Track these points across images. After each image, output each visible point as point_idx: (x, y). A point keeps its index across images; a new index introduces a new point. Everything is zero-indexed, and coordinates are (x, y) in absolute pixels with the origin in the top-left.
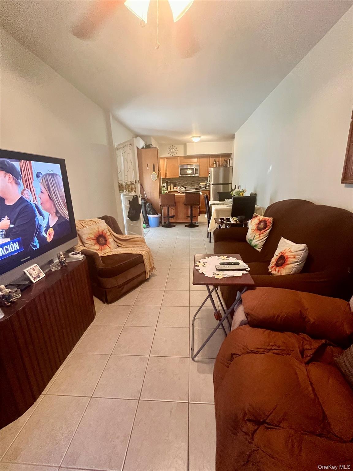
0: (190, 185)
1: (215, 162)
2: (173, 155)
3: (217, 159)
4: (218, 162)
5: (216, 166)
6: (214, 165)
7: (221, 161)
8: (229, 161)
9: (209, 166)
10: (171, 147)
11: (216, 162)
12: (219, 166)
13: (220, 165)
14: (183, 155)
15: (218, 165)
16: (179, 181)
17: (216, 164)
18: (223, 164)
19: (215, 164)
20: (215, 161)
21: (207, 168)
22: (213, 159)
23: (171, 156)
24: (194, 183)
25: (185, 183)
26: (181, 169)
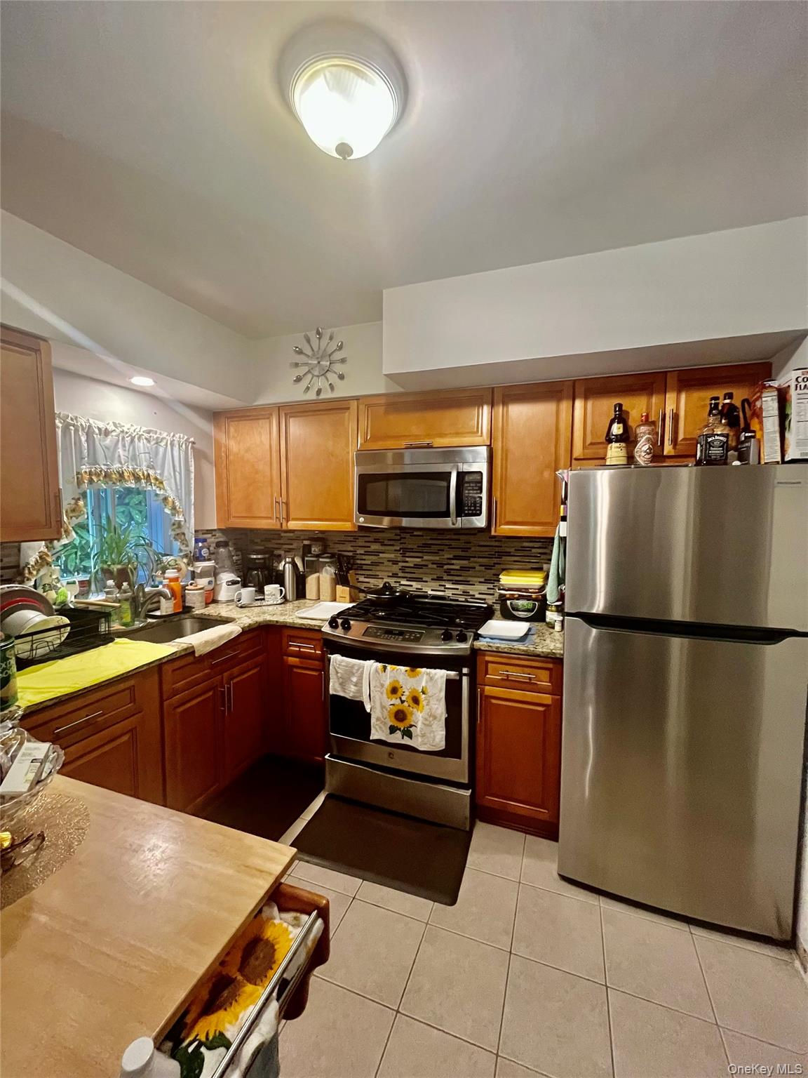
0: (439, 579)
1: (617, 429)
2: (319, 392)
3: (637, 407)
4: (647, 421)
5: (631, 458)
6: (615, 453)
7: (676, 418)
8: (769, 404)
9: (564, 457)
10: (308, 341)
11: (626, 428)
12: (657, 456)
13: (668, 449)
14: (382, 391)
15: (642, 450)
16: (375, 547)
17: (628, 439)
18: (693, 442)
19: (619, 439)
20: (621, 417)
21: (547, 474)
22: (606, 406)
23: (311, 396)
24: (463, 568)
25: (412, 561)
26: (364, 480)
